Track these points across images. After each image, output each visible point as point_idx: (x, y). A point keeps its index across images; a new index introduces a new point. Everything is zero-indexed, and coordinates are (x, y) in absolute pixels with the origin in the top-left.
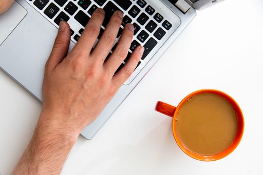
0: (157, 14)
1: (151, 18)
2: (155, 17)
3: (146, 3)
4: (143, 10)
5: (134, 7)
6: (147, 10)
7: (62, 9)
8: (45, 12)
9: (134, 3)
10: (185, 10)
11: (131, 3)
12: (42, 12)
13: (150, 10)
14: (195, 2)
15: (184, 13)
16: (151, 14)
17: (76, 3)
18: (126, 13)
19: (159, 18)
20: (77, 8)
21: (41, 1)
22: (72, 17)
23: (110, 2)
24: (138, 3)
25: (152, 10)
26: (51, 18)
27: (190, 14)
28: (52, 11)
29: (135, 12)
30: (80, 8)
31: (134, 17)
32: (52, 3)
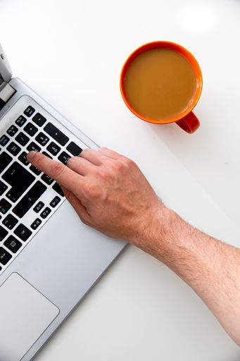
0: (16, 122)
1: (21, 130)
2: (21, 125)
3: (4, 136)
4: (12, 139)
5: (8, 149)
6: (12, 135)
7: (11, 232)
8: (15, 252)
9: (4, 149)
10: (12, 90)
11: (4, 153)
12: (14, 255)
13: (12, 131)
14: (2, 78)
15: (16, 91)
16: (16, 130)
17: (4, 216)
18: (15, 159)
19: (21, 121)
20: (10, 215)
21: (2, 257)
22: (21, 221)
23: (3, 177)
24: (4, 145)
25: (13, 128)
26: (21, 245)
27: (16, 84)
28: (13, 244)
29: (14, 148)
30: (10, 212)
31: (20, 149)
32: (5, 244)
